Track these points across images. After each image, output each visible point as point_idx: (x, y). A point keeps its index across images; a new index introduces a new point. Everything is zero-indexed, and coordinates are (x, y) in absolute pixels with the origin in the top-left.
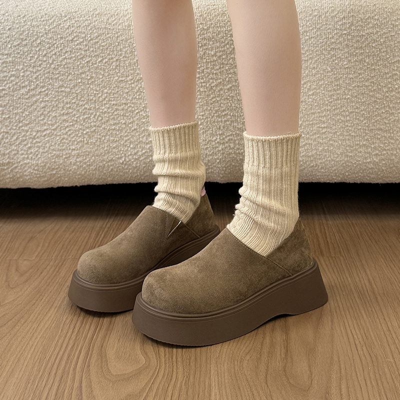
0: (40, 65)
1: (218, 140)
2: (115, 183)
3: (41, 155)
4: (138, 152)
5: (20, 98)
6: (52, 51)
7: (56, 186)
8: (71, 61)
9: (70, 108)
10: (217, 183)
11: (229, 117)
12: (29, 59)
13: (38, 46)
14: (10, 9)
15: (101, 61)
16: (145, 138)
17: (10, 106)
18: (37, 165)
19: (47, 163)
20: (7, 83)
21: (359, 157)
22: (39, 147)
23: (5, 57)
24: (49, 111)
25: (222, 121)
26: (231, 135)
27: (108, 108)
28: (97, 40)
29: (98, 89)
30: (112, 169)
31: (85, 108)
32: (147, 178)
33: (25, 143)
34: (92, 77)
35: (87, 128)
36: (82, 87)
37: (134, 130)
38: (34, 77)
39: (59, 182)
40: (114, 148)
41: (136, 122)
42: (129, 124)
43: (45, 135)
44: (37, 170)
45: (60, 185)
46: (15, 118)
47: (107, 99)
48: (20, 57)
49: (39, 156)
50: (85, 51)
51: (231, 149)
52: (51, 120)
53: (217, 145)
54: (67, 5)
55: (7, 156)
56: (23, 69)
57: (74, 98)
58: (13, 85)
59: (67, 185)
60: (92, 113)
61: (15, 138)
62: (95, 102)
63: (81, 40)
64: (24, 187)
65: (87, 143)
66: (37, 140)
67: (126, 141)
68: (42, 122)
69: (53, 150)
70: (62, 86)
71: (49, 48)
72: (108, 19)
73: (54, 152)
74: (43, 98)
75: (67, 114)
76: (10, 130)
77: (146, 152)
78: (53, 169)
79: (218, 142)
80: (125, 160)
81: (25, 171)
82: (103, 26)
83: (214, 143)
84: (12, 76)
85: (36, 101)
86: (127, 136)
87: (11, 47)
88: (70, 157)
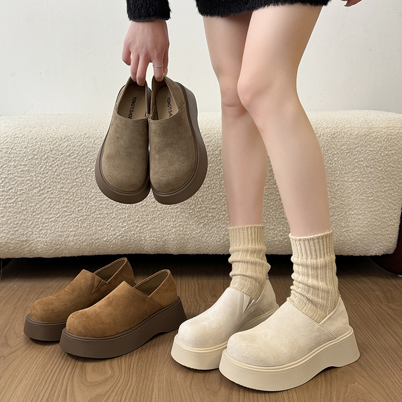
0: (47, 173)
1: (172, 225)
2: (101, 254)
3: (49, 235)
4: (116, 233)
5: (33, 196)
6: (55, 163)
7: (60, 256)
8: (69, 170)
9: (68, 202)
10: (172, 255)
11: (179, 209)
12: (39, 168)
13: (45, 160)
14: (26, 133)
15: (90, 170)
16: (121, 223)
17: (27, 201)
18: (46, 242)
19: (53, 240)
20: (24, 185)
21: (269, 237)
22: (47, 230)
23: (23, 167)
24: (54, 205)
25: (174, 212)
26: (180, 222)
27: (95, 203)
28: (87, 156)
29: (88, 190)
30: (98, 245)
31: (79, 203)
32: (123, 251)
33: (38, 226)
34: (83, 182)
35: (81, 216)
36: (77, 188)
37: (114, 218)
38: (43, 181)
39: (62, 254)
40: (100, 230)
41: (115, 213)
42: (110, 214)
43: (52, 221)
44: (46, 245)
45: (63, 256)
46: (30, 209)
47: (94, 197)
48: (33, 167)
49: (48, 236)
50: (79, 163)
51: (180, 231)
52: (55, 211)
53: (171, 228)
54: (66, 130)
55: (25, 236)
56: (35, 175)
57: (71, 196)
58: (29, 187)
59: (68, 256)
60: (84, 206)
61: (30, 223)
62: (86, 198)
63: (76, 155)
64: (38, 257)
65: (81, 227)
66: (46, 225)
67: (108, 225)
68: (49, 212)
69: (57, 231)
70: (63, 187)
71: (53, 161)
72: (95, 141)
73: (58, 233)
74: (50, 196)
75: (66, 207)
76: (27, 217)
77: (122, 233)
78: (58, 245)
79: (172, 227)
80: (107, 239)
81: (38, 246)
82: (91, 146)
83: (169, 227)
84: (28, 180)
85: (45, 198)
86: (108, 222)
87: (27, 160)
88: (69, 236)
